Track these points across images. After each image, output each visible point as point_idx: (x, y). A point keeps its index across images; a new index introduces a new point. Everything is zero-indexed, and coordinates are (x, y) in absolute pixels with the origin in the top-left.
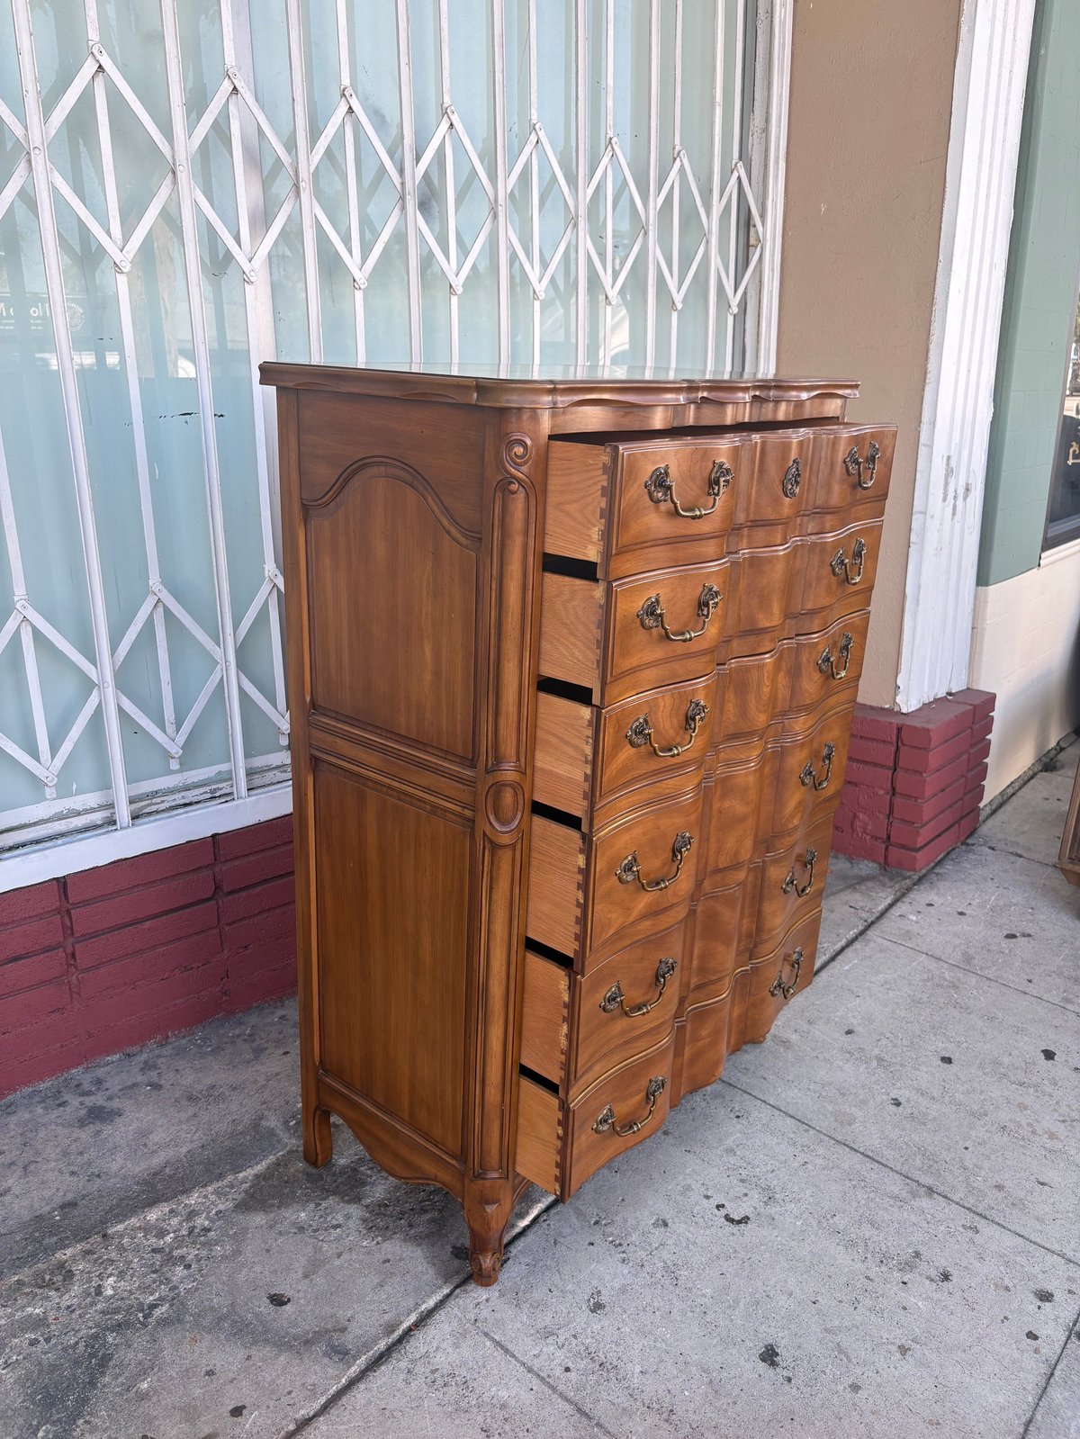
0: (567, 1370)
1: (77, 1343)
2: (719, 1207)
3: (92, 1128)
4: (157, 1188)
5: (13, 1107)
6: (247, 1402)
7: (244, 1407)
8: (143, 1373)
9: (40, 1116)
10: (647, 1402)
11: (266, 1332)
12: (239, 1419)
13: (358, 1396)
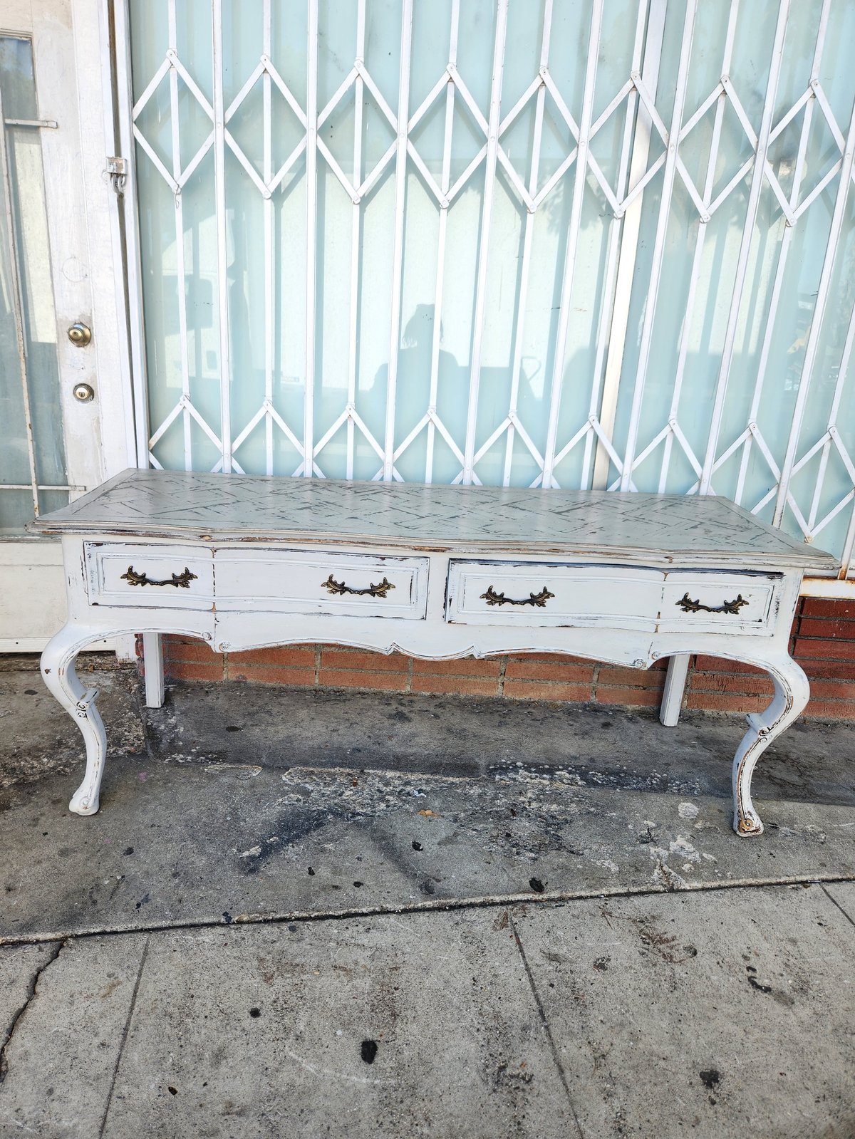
0: (552, 985)
1: (315, 811)
2: (749, 968)
3: (393, 721)
4: (401, 763)
5: (366, 696)
6: (367, 883)
7: (363, 884)
8: (331, 840)
9: (375, 705)
10: (590, 1039)
11: (399, 857)
12: (356, 888)
13: (421, 917)
